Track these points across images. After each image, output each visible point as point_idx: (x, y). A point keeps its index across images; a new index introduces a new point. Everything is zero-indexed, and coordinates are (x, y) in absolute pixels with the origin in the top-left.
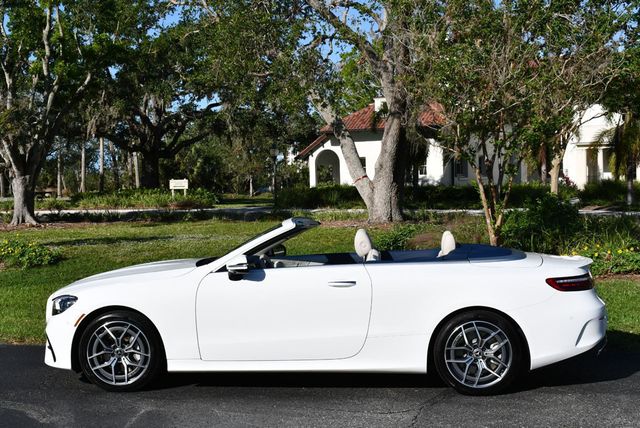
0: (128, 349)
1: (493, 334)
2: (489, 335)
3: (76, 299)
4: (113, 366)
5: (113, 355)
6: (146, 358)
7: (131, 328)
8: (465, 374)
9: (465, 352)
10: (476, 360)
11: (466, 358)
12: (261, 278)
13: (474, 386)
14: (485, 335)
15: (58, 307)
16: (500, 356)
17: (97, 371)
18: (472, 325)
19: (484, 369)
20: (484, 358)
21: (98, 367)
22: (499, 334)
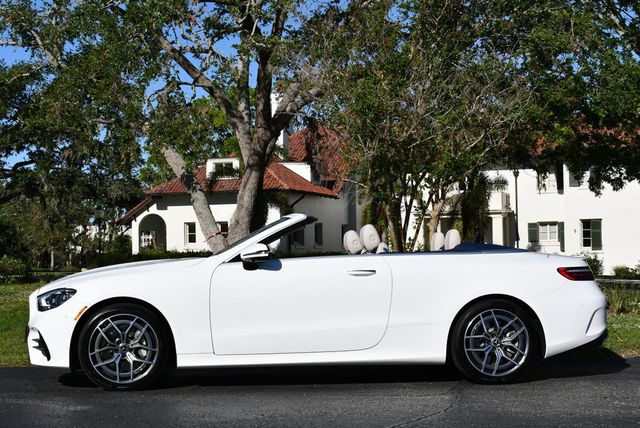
0: (134, 344)
1: (510, 322)
2: (507, 323)
3: (73, 292)
4: (117, 363)
5: (117, 351)
6: (153, 353)
7: (138, 321)
8: (484, 363)
9: (483, 340)
10: (494, 348)
11: (484, 347)
12: (278, 267)
13: (494, 374)
14: (503, 323)
15: (44, 304)
16: (517, 344)
17: (99, 368)
18: (490, 313)
19: (502, 358)
20: (501, 346)
21: (100, 364)
22: (517, 322)
